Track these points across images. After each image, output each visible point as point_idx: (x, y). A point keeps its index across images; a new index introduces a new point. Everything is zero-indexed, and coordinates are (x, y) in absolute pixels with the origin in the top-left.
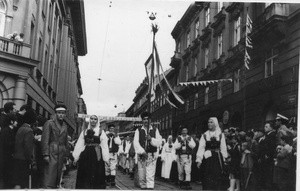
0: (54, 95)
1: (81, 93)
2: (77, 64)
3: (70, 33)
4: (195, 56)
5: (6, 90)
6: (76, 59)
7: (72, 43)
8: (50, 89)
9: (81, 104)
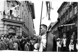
0: (28, 30)
1: (34, 28)
2: (33, 21)
3: (31, 14)
4: (64, 17)
5: (17, 30)
6: (33, 20)
7: (32, 16)
8: (27, 29)
9: (34, 31)
